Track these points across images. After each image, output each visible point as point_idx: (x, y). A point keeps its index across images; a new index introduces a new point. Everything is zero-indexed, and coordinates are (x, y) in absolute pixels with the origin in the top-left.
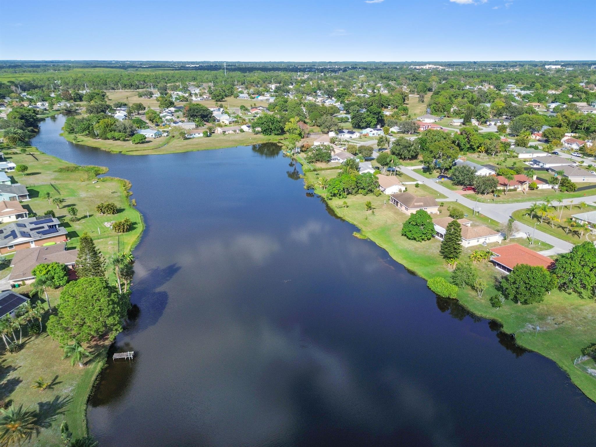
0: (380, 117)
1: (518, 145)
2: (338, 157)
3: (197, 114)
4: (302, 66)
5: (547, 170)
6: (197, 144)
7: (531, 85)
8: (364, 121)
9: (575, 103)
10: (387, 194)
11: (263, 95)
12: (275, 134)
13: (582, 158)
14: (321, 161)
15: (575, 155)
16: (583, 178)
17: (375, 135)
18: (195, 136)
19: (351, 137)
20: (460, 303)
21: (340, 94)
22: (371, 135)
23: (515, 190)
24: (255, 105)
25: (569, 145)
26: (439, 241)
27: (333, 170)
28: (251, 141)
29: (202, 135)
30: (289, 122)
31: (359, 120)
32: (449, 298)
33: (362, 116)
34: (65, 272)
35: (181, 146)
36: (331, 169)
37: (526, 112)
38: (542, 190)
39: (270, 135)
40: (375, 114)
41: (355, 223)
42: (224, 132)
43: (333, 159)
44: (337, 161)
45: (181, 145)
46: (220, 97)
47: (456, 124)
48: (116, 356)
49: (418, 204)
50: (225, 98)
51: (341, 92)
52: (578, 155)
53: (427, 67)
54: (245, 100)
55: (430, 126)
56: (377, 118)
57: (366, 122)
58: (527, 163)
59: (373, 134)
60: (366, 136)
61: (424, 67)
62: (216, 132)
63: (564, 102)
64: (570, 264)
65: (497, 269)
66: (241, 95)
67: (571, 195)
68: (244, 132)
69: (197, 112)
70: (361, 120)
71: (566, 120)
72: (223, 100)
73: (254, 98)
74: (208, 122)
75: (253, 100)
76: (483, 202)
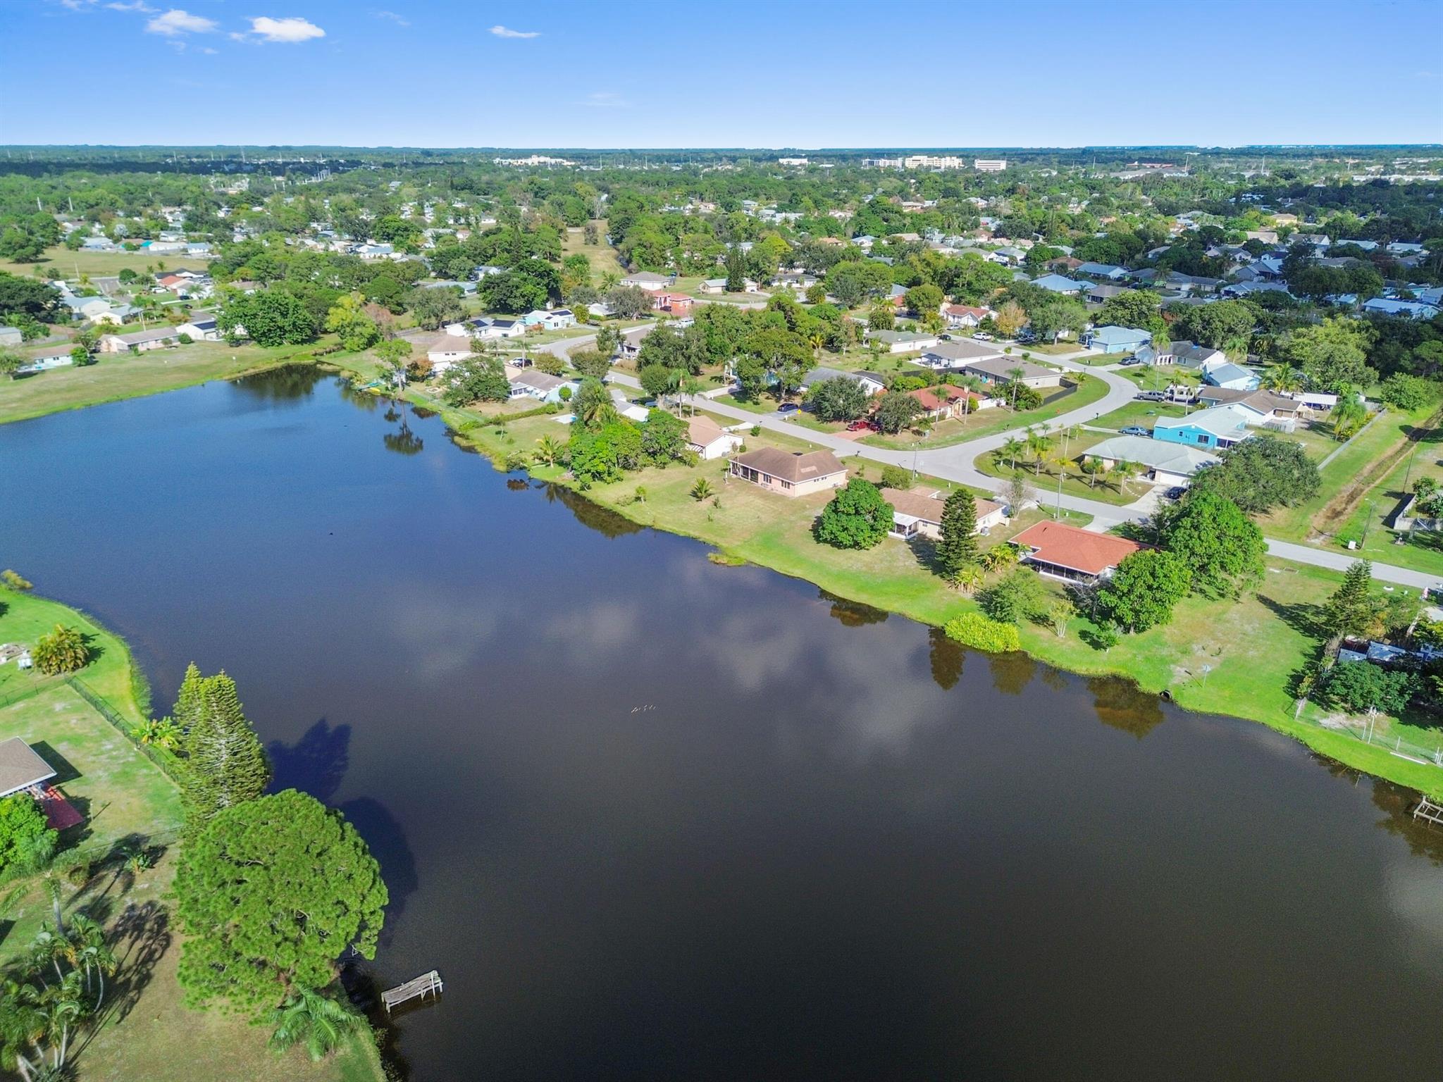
0: (552, 283)
1: (878, 327)
2: (525, 386)
3: (11, 302)
4: (198, 157)
5: (962, 371)
6: (70, 389)
7: (791, 201)
8: (518, 294)
9: (899, 235)
10: (709, 457)
11: (157, 238)
12: (296, 342)
13: (994, 342)
14: (485, 400)
15: (981, 337)
16: (1036, 381)
17: (560, 326)
18: (43, 366)
19: (505, 335)
20: (1033, 656)
21: (391, 231)
22: (549, 326)
23: (942, 417)
24: (161, 266)
25: (956, 319)
26: (900, 541)
27: (532, 418)
28: (236, 364)
29: (67, 361)
30: (338, 306)
31: (504, 291)
32: (1006, 653)
33: (510, 283)
34: (45, 817)
35: (20, 400)
36: (526, 416)
37: (843, 257)
38: (986, 412)
39: (280, 344)
40: (541, 275)
41: (693, 533)
42: (132, 347)
43: (515, 392)
44: (524, 395)
45: (18, 396)
46: (31, 249)
47: (712, 291)
48: (390, 998)
49: (808, 470)
50: (45, 251)
51: (393, 224)
52: (985, 337)
53: (534, 161)
54: (108, 254)
55: (668, 299)
56: (547, 285)
57: (524, 296)
58: (916, 362)
59: (556, 325)
60: (539, 328)
61: (529, 161)
62: (104, 347)
63: (878, 234)
64: (1199, 537)
65: (1043, 576)
66: (89, 241)
67: (1035, 414)
68: (192, 342)
69: (11, 297)
70: (512, 292)
71: (928, 270)
72: (41, 256)
73: (137, 248)
74: (54, 323)
75: (135, 253)
76: (904, 449)
